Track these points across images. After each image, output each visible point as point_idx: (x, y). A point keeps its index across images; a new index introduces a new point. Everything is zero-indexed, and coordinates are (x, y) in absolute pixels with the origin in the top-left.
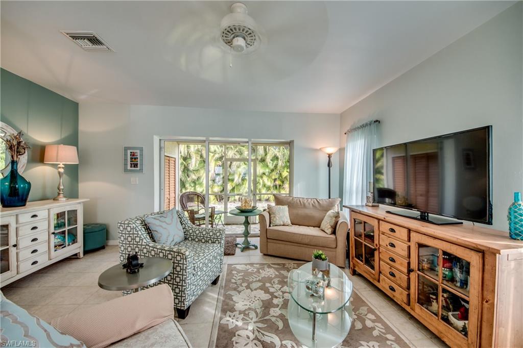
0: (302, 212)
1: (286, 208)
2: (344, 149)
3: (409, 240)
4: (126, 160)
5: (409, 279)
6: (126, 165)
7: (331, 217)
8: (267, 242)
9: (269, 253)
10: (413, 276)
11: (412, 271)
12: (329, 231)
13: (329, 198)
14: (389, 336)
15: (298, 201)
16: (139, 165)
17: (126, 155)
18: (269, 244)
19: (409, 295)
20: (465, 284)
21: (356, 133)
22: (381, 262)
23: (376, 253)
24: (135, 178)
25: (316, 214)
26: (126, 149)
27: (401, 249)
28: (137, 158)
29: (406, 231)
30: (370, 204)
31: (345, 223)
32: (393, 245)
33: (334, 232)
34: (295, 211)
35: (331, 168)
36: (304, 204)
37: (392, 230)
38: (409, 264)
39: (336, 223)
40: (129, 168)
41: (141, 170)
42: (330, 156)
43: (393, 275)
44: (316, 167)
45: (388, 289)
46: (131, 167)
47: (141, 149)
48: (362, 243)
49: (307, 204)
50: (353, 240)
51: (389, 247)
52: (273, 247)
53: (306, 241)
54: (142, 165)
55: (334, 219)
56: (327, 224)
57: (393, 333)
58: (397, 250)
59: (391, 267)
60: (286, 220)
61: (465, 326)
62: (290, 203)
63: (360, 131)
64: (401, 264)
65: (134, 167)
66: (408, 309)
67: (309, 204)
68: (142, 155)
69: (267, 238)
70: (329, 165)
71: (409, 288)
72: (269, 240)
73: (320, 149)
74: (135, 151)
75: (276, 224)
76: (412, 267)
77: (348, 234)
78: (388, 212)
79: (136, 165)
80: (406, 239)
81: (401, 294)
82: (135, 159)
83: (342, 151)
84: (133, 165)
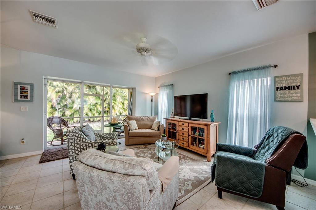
0: (142, 123)
1: (135, 121)
2: (158, 94)
3: (188, 126)
4: (16, 92)
5: (188, 139)
6: (16, 96)
7: (157, 123)
8: (129, 138)
9: (130, 144)
10: (190, 137)
11: (190, 135)
12: (157, 129)
13: (152, 116)
14: (185, 157)
15: (140, 118)
16: (29, 97)
17: (16, 88)
18: (130, 139)
19: (188, 144)
20: (203, 136)
21: (163, 88)
22: (179, 136)
23: (177, 133)
24: (25, 107)
25: (149, 123)
26: (16, 84)
27: (186, 129)
28: (28, 91)
29: (187, 123)
30: (172, 117)
31: (163, 125)
32: (183, 129)
33: (159, 130)
34: (139, 123)
35: (153, 102)
36: (143, 119)
37: (183, 124)
38: (188, 134)
39: (159, 126)
40: (19, 98)
41: (32, 101)
42: (152, 97)
43: (183, 139)
44: (145, 101)
45: (182, 144)
46: (21, 98)
47: (32, 85)
48: (171, 131)
49: (144, 119)
50: (167, 131)
51: (182, 130)
52: (132, 141)
53: (148, 135)
54: (32, 96)
55: (158, 124)
56: (155, 126)
57: (186, 156)
58: (185, 130)
59: (183, 136)
60: (136, 127)
61: (203, 147)
62: (136, 119)
63: (165, 87)
64: (186, 135)
65: (24, 98)
66: (188, 148)
67: (145, 119)
68: (32, 89)
69: (129, 137)
70: (152, 101)
71: (188, 141)
72: (130, 138)
73: (148, 93)
74: (25, 86)
75: (133, 129)
76: (189, 134)
77: (165, 130)
78: (180, 119)
79: (26, 97)
80: (187, 126)
81: (186, 144)
82: (25, 92)
83: (157, 94)
84: (23, 97)
